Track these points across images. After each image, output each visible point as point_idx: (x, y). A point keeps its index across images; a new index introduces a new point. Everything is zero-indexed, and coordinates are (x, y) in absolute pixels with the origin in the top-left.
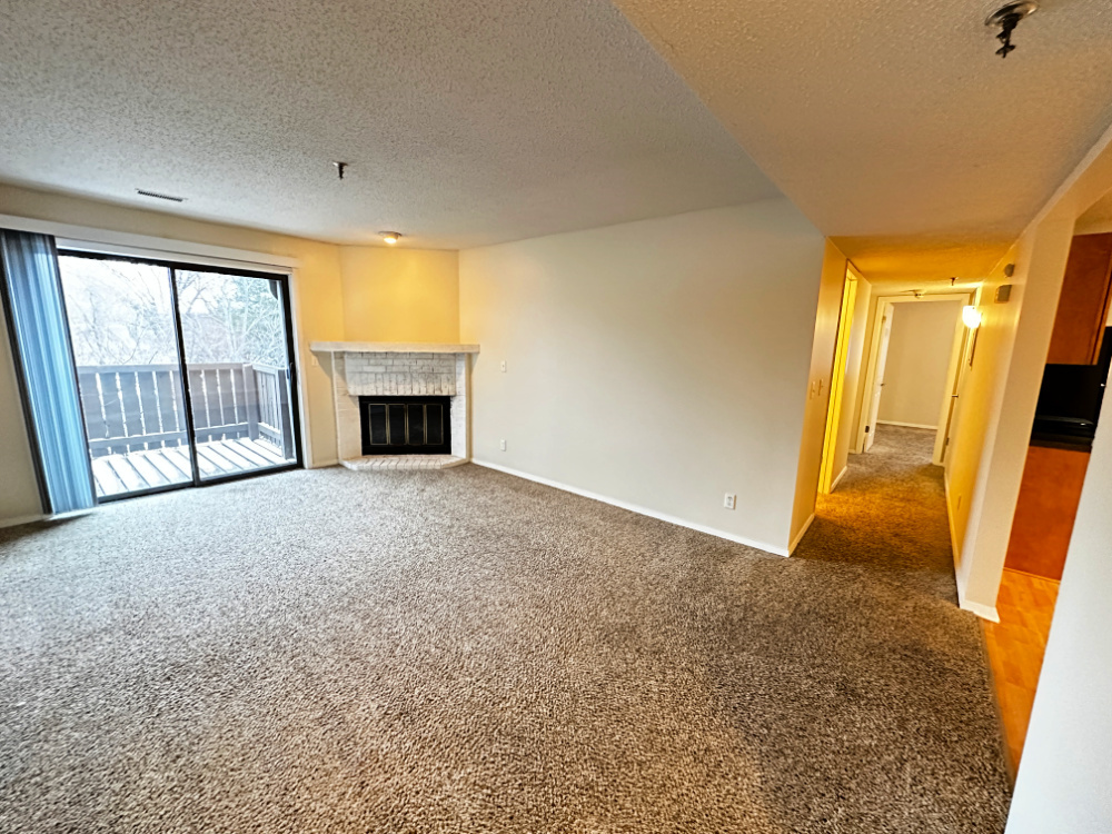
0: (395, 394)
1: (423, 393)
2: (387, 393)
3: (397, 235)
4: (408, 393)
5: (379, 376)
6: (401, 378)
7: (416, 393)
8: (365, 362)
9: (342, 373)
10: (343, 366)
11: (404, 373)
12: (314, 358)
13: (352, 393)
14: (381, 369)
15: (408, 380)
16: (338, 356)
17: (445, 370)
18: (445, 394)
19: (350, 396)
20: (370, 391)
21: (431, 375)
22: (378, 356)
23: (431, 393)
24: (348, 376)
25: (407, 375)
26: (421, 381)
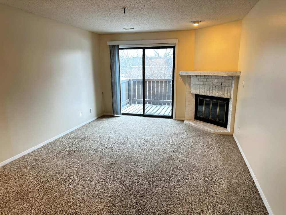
0: (206, 95)
1: (216, 96)
2: (203, 94)
3: (198, 22)
4: (211, 95)
5: (201, 86)
6: (208, 87)
7: (213, 95)
8: (197, 79)
9: (190, 84)
10: (190, 81)
11: (210, 85)
12: (180, 77)
13: (192, 93)
14: (202, 83)
15: (211, 89)
16: (188, 77)
17: (227, 85)
18: (226, 97)
19: (192, 94)
20: (198, 92)
21: (221, 87)
22: (202, 77)
23: (219, 96)
24: (192, 85)
25: (211, 86)
26: (217, 90)
